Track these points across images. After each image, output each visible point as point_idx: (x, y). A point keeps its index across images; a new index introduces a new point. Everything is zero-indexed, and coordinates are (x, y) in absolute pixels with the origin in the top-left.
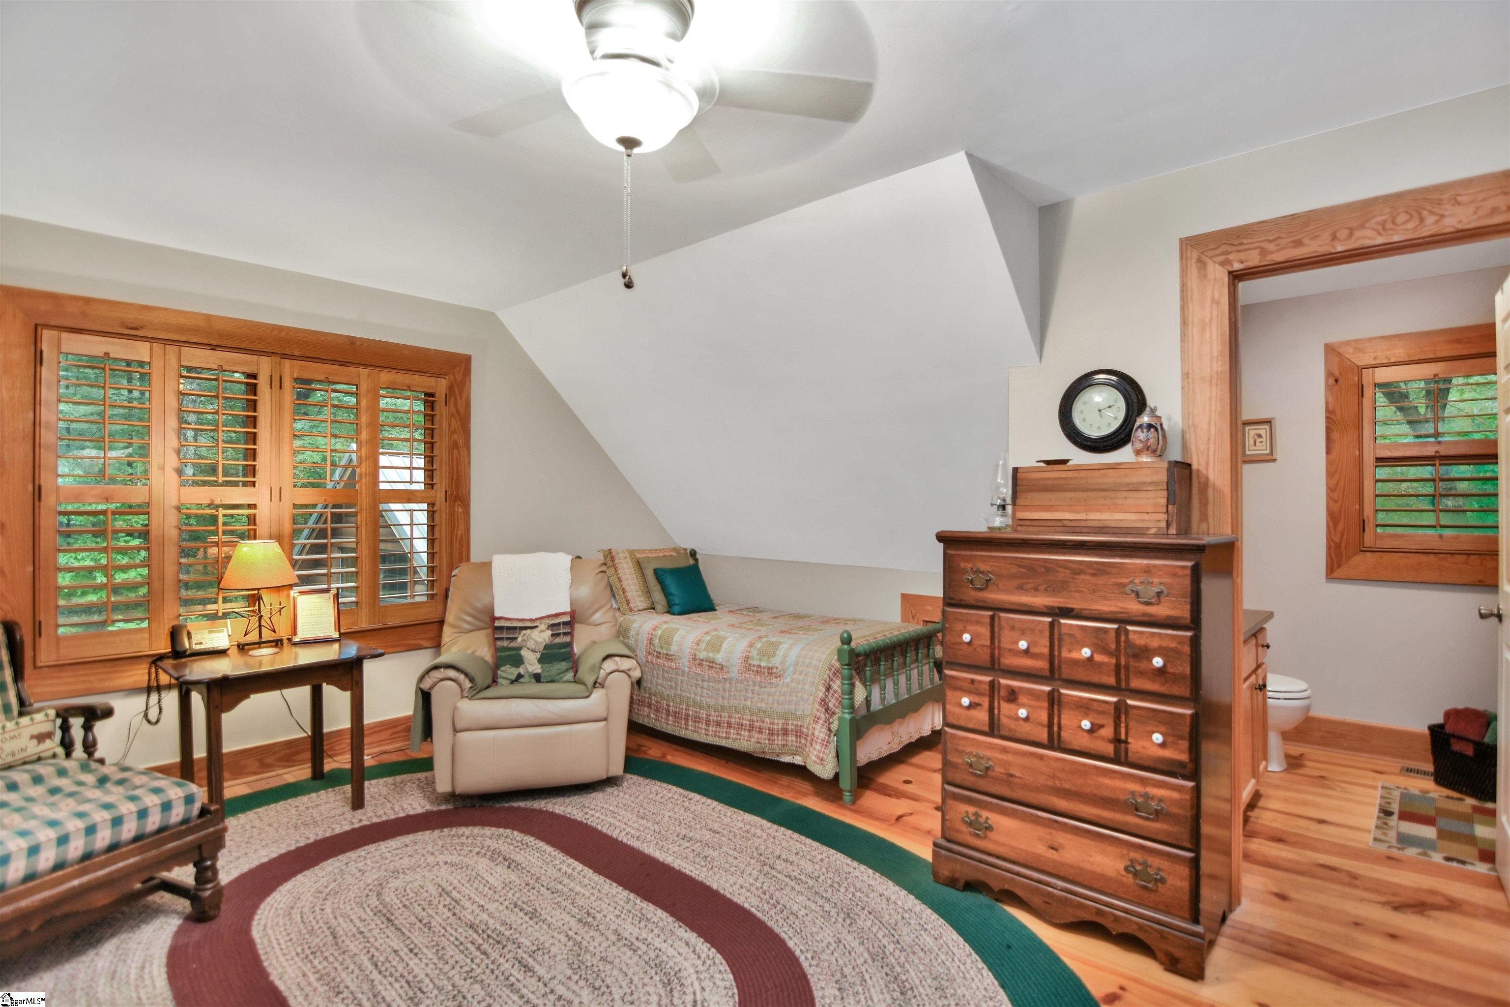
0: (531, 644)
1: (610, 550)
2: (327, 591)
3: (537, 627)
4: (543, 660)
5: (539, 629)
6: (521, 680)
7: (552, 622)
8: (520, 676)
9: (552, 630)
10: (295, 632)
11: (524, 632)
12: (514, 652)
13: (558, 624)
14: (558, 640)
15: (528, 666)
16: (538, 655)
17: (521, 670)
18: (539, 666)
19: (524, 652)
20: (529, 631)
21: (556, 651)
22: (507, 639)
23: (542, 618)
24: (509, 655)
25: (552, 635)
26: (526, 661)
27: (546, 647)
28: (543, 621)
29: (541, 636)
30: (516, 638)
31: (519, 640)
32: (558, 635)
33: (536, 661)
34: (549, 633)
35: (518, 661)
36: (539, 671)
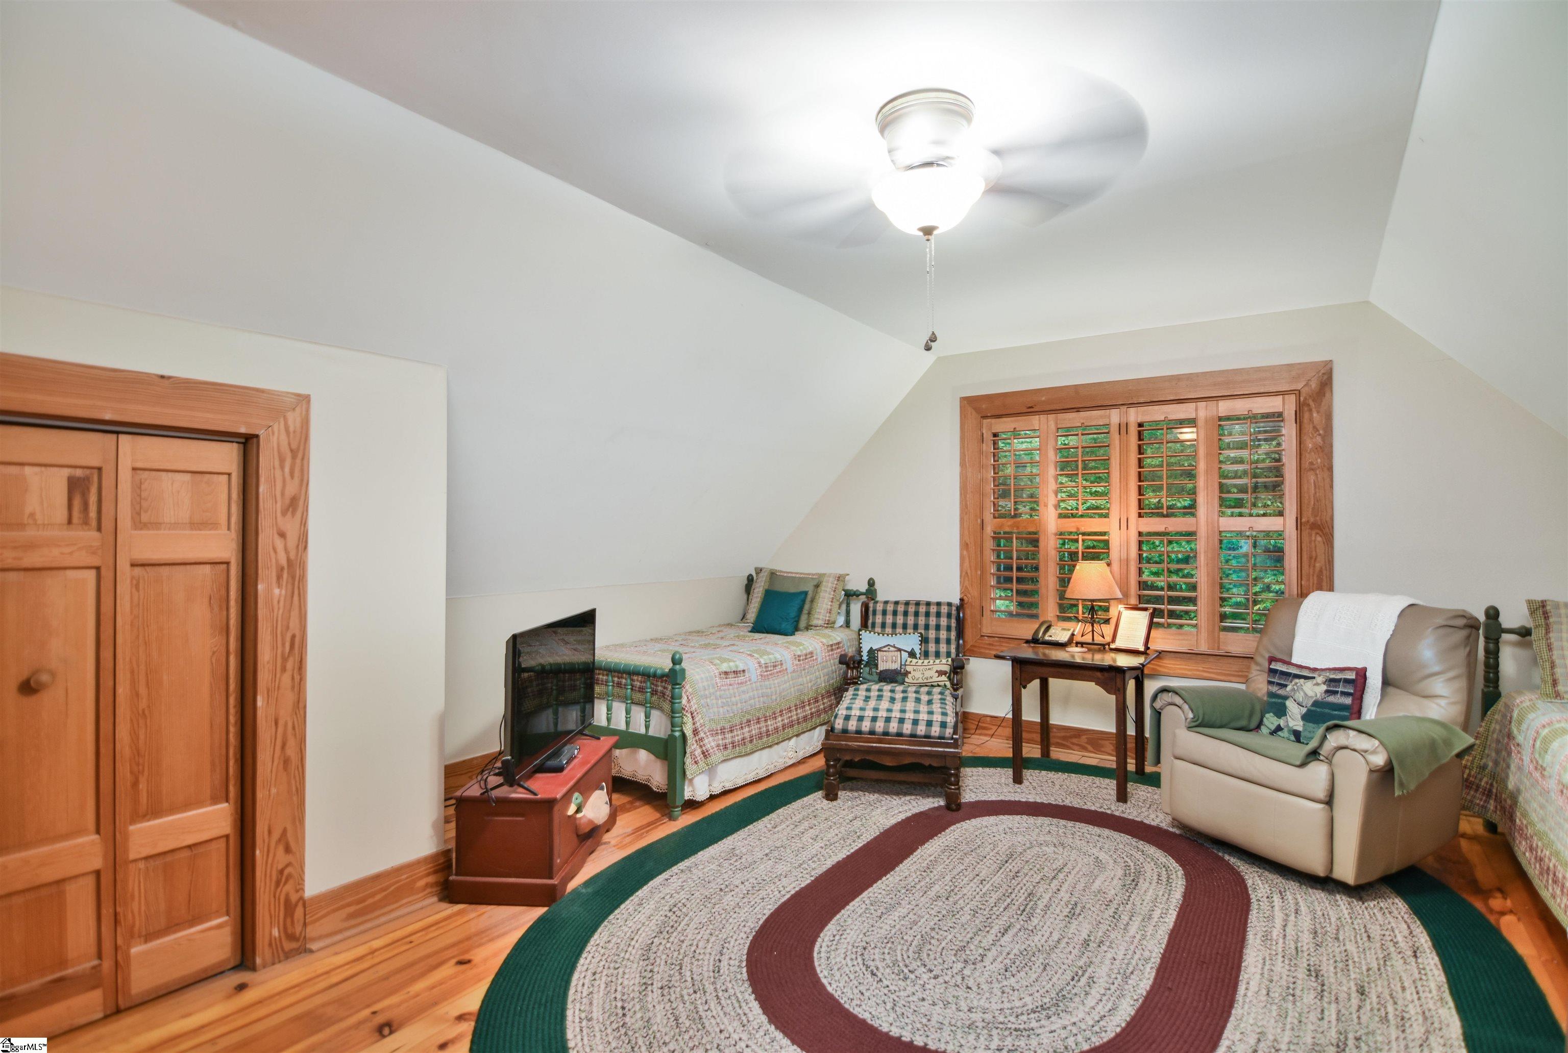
0: (1300, 696)
1: (1543, 602)
2: (1145, 609)
3: (1314, 678)
4: (1307, 717)
5: (1314, 681)
6: (1279, 733)
7: (1332, 676)
8: (1279, 728)
9: (1329, 686)
10: (1113, 640)
11: (1297, 680)
12: (1280, 701)
13: (1338, 681)
14: (1331, 699)
15: (1289, 719)
16: (1304, 710)
17: (1282, 722)
18: (1301, 723)
19: (1290, 704)
20: (1302, 681)
21: (1327, 711)
22: (1278, 684)
23: (1322, 670)
24: (1275, 703)
25: (1327, 692)
26: (1289, 713)
27: (1316, 703)
28: (1324, 673)
29: (1314, 690)
30: (1286, 686)
31: (1289, 688)
32: (1335, 693)
33: (1299, 717)
34: (1324, 687)
35: (1281, 711)
36: (1300, 729)
